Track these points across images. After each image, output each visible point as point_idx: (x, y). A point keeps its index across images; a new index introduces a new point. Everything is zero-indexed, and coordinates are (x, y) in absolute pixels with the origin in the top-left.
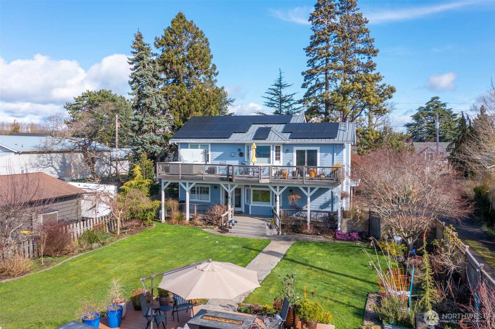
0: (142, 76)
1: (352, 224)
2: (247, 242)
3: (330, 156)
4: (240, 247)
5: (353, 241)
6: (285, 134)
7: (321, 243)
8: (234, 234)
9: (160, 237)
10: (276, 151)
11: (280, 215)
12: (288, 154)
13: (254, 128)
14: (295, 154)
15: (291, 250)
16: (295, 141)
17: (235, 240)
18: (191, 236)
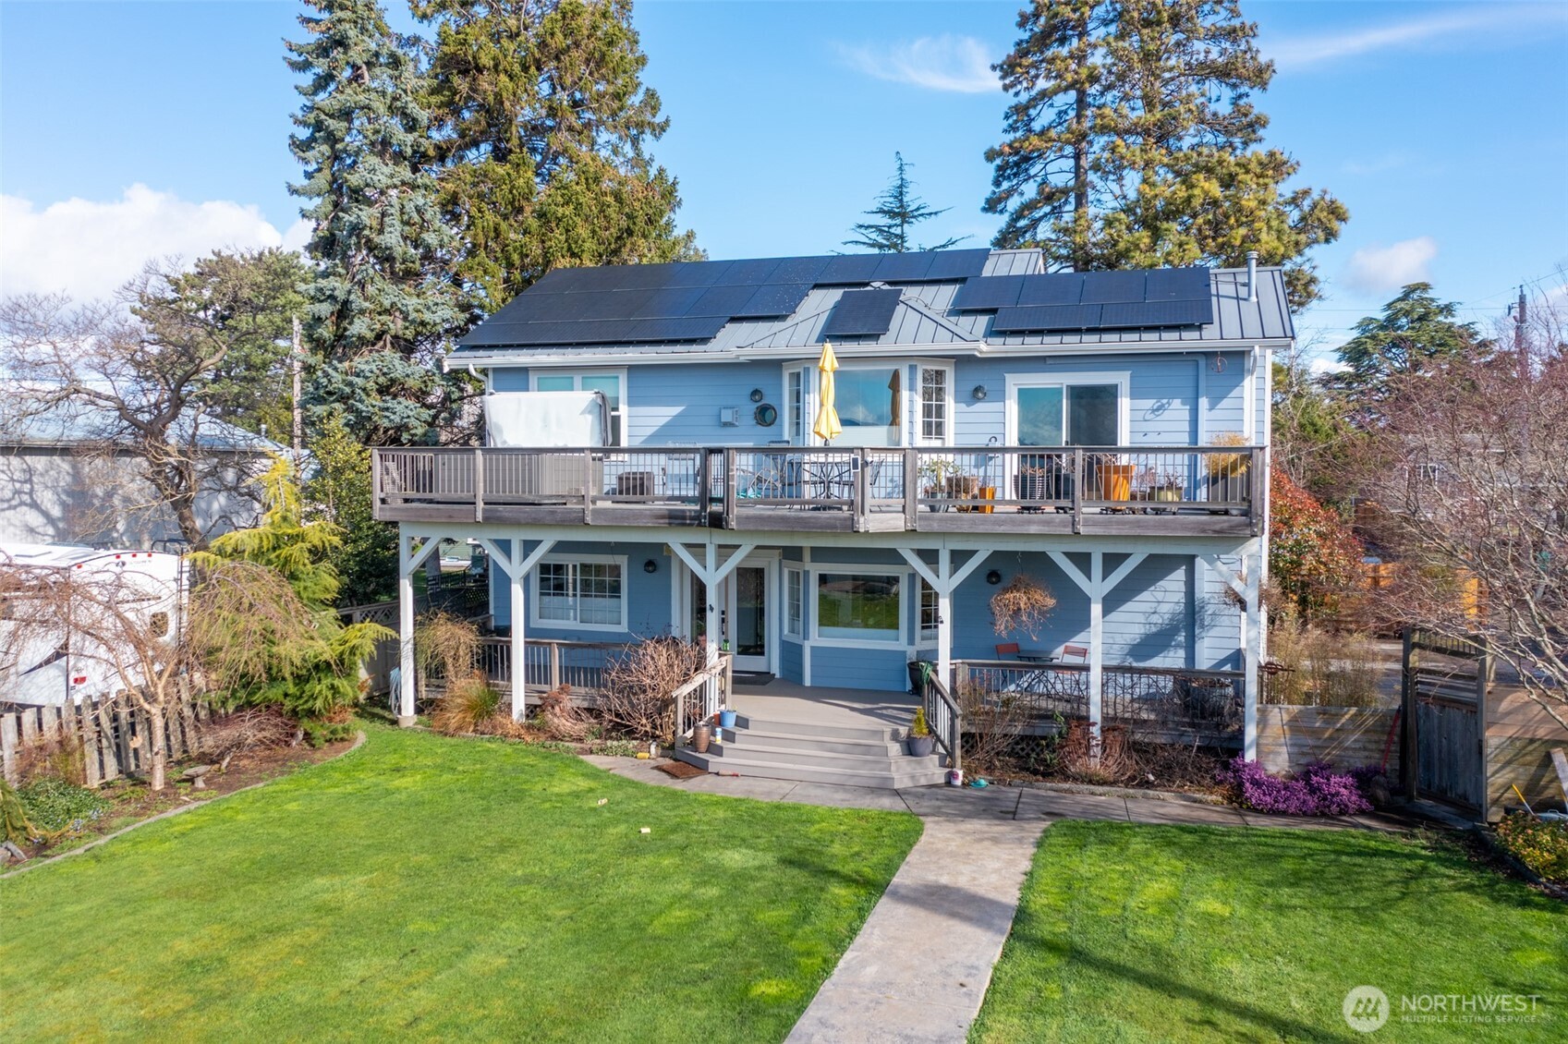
0: (346, 114)
1: (1315, 733)
2: (802, 829)
3: (1178, 411)
4: (769, 859)
5: (1332, 817)
6: (966, 321)
7: (1183, 830)
8: (735, 782)
9: (361, 801)
10: (927, 394)
11: (954, 690)
12: (979, 406)
13: (820, 304)
14: (1012, 407)
15: (1046, 877)
16: (1013, 346)
17: (740, 818)
18: (519, 796)
